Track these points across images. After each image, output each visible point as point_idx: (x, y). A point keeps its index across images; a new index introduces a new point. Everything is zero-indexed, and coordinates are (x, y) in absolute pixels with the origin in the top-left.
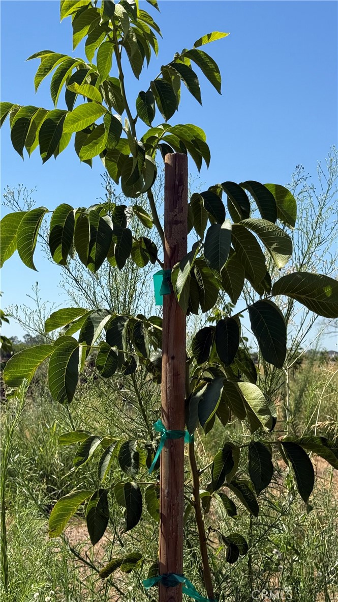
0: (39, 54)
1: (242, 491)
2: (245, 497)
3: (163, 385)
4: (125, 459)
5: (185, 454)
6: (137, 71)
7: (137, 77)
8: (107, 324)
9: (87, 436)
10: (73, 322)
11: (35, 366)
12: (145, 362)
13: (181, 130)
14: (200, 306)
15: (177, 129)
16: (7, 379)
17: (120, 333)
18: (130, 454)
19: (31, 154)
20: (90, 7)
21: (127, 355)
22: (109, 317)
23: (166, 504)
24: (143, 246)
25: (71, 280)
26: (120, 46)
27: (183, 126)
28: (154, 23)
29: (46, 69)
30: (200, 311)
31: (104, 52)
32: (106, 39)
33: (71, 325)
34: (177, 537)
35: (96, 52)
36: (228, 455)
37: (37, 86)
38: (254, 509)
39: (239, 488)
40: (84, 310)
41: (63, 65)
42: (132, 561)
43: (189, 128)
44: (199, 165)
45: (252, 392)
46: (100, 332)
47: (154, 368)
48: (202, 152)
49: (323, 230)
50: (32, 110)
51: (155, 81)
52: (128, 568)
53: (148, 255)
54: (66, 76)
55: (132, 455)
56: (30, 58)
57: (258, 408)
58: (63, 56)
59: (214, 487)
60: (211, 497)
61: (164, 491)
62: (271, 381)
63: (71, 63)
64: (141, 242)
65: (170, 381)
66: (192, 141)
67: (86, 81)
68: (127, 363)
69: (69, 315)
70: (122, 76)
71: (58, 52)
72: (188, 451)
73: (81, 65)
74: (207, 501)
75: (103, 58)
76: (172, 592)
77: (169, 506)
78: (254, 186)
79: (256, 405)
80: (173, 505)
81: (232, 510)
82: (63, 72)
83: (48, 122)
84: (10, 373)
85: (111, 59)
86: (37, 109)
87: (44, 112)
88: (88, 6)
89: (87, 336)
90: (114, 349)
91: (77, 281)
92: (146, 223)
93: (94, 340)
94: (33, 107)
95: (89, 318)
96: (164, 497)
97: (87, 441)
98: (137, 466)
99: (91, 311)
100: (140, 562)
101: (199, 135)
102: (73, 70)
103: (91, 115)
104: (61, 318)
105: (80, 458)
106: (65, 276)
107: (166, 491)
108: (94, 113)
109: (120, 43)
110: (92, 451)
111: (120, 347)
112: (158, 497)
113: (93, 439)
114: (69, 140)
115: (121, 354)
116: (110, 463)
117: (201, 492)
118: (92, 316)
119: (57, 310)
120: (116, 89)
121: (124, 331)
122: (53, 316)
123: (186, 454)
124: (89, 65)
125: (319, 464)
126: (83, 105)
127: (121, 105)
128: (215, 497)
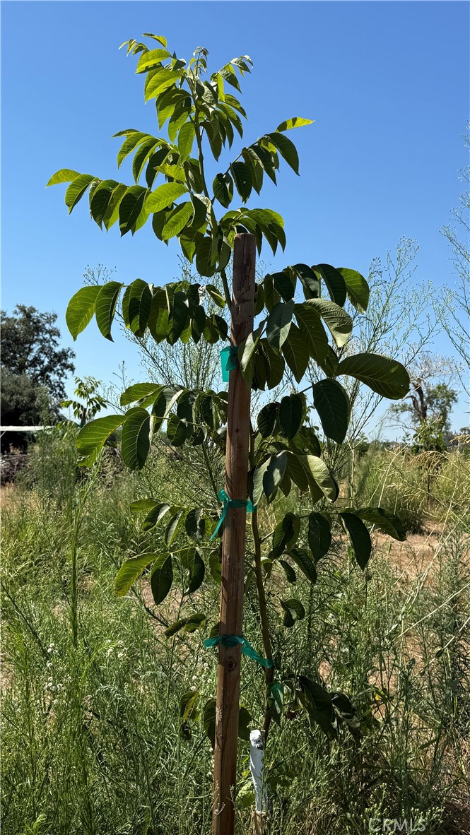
0: (123, 132)
1: (302, 559)
2: (304, 564)
3: (227, 456)
4: (191, 524)
5: (247, 522)
6: (217, 152)
7: (217, 160)
8: (178, 398)
9: (156, 503)
10: (147, 397)
11: (106, 435)
12: (212, 434)
13: (258, 213)
14: (266, 384)
15: (253, 212)
16: (79, 447)
17: (190, 407)
18: (196, 521)
19: (109, 229)
20: (174, 88)
21: (196, 428)
22: (182, 391)
23: (228, 569)
24: (214, 323)
25: (147, 358)
26: (201, 128)
27: (260, 210)
28: (241, 108)
29: (129, 147)
30: (266, 387)
31: (186, 132)
32: (188, 120)
33: (145, 399)
34: (237, 600)
35: (178, 132)
36: (289, 526)
37: (120, 163)
38: (312, 576)
39: (299, 556)
40: (158, 385)
41: (146, 144)
42: (196, 621)
43: (266, 213)
44: (274, 249)
45: (317, 464)
46: (172, 406)
47: (220, 440)
48: (277, 236)
49: (389, 319)
50: (114, 184)
51: (234, 163)
52: (192, 628)
53: (219, 332)
54: (149, 154)
55: (198, 522)
56: (115, 136)
57: (322, 480)
58: (146, 135)
59: (275, 554)
60: (272, 564)
61: (226, 557)
62: (335, 460)
63: (154, 142)
64: (212, 319)
65: (234, 453)
66: (269, 225)
67: (167, 160)
68: (195, 435)
69: (144, 390)
70: (201, 158)
71: (142, 131)
72: (251, 520)
73: (164, 146)
74: (268, 567)
75: (184, 140)
76: (231, 652)
77: (230, 571)
78: (326, 270)
79: (319, 477)
80: (234, 570)
81: (292, 577)
82: (146, 150)
83: (129, 196)
84: (82, 441)
85: (192, 140)
86: (118, 184)
87: (124, 187)
88: (172, 86)
89: (160, 409)
90: (183, 420)
91: (154, 360)
92: (218, 302)
93: (166, 414)
94: (114, 182)
95: (162, 393)
96: (226, 562)
97: (156, 508)
98: (202, 533)
99: (164, 386)
100: (203, 622)
101: (275, 219)
102: (156, 149)
103: (171, 195)
104: (136, 393)
105: (149, 523)
106: (142, 353)
107: (228, 557)
108: (175, 193)
109: (201, 124)
110: (160, 517)
111: (189, 419)
112: (221, 563)
113: (162, 506)
114: (146, 218)
115: (191, 426)
116: (177, 528)
117: (263, 558)
118: (165, 390)
119: (132, 385)
120: (195, 168)
121: (194, 407)
122: (129, 391)
123: (249, 522)
124: (171, 146)
125: (379, 539)
126: (164, 185)
127: (199, 185)
128: (276, 564)
